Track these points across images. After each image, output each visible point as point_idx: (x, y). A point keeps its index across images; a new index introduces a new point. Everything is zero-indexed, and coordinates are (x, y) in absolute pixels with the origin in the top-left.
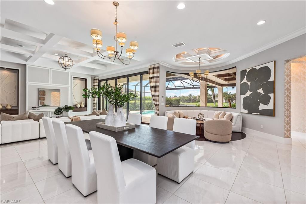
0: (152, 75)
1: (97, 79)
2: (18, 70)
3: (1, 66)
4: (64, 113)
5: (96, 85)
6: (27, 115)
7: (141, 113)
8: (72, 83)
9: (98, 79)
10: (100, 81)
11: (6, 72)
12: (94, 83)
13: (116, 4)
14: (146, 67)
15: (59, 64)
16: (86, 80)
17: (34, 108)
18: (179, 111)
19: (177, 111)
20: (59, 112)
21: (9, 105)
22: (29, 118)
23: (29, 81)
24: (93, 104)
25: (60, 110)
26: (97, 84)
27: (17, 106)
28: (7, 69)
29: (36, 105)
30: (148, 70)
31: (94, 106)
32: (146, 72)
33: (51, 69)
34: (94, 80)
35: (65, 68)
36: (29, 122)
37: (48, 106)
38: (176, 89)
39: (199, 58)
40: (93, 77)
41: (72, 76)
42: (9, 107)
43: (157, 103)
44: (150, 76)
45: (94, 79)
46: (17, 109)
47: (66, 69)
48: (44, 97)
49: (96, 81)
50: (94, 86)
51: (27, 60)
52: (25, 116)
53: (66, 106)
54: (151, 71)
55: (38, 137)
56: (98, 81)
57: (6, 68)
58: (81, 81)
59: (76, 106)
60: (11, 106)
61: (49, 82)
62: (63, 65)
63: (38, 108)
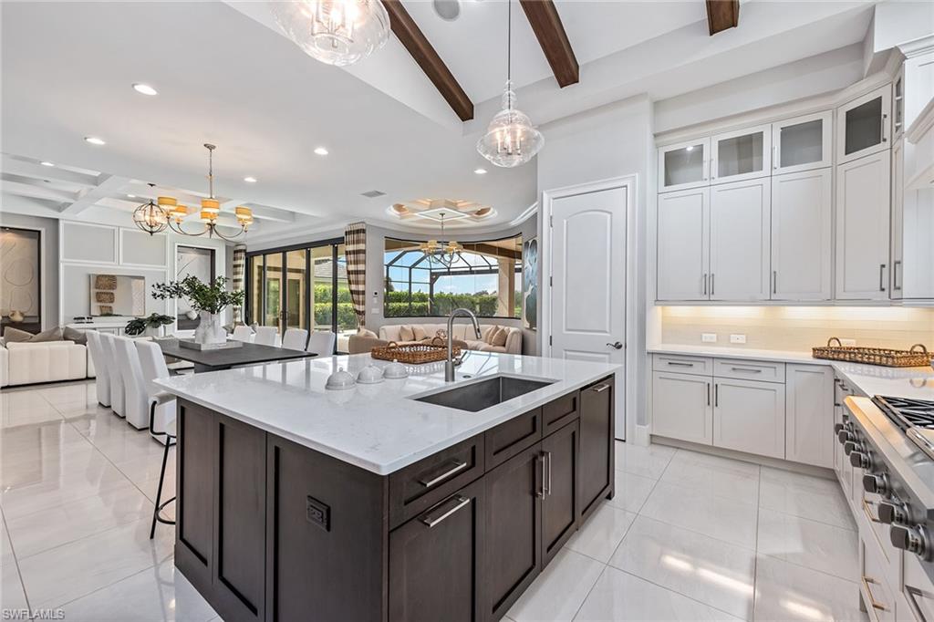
0: (351, 248)
1: (241, 251)
2: (39, 232)
3: (3, 222)
4: (149, 329)
5: (239, 266)
6: (62, 333)
7: (335, 330)
8: (176, 260)
9: (245, 250)
10: (250, 257)
11: (10, 237)
12: (235, 259)
13: (210, 147)
14: (338, 229)
15: (136, 222)
16: (213, 252)
17: (79, 319)
18: (415, 326)
19: (408, 327)
20: (138, 328)
21: (18, 313)
22: (66, 339)
23: (65, 257)
24: (232, 311)
25: (138, 325)
26: (242, 262)
27: (37, 314)
28: (12, 229)
29: (83, 313)
30: (344, 235)
31: (235, 316)
32: (341, 240)
33: (121, 229)
34: (236, 252)
35: (149, 229)
36: (66, 346)
37: (117, 315)
38: (471, 272)
39: (442, 215)
40: (233, 245)
41: (177, 245)
42: (18, 318)
43: (361, 308)
44: (348, 250)
45: (234, 251)
46: (37, 321)
47: (151, 233)
48: (112, 294)
49: (239, 255)
50: (236, 266)
51: (60, 208)
52: (56, 333)
53: (153, 314)
54: (350, 238)
55: (84, 376)
56: (243, 255)
57: (10, 228)
58: (199, 256)
59: (186, 315)
60: (22, 314)
61: (116, 259)
62: (144, 224)
63: (90, 320)
